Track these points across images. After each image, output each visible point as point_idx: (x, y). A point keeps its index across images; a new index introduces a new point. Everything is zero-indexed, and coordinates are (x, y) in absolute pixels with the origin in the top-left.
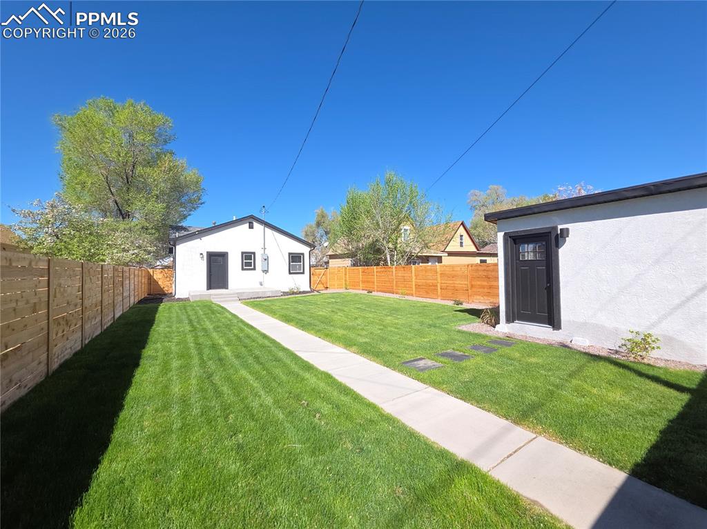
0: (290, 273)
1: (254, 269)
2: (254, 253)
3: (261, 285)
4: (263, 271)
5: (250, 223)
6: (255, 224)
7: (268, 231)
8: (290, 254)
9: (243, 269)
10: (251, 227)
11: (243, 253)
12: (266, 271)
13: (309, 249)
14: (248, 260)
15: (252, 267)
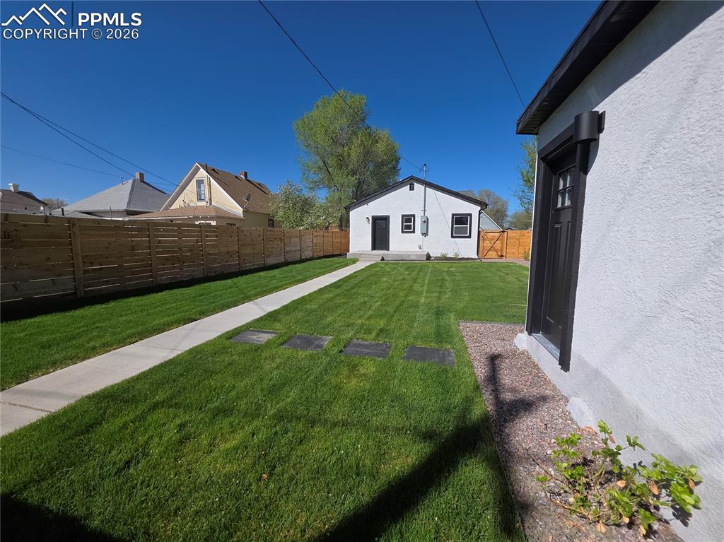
0: (453, 237)
1: (414, 232)
2: (414, 216)
3: (420, 248)
4: (423, 234)
5: (410, 184)
6: (416, 185)
7: (429, 190)
8: (453, 215)
9: (403, 232)
10: (412, 188)
11: (403, 216)
12: (425, 234)
13: (479, 208)
14: (408, 223)
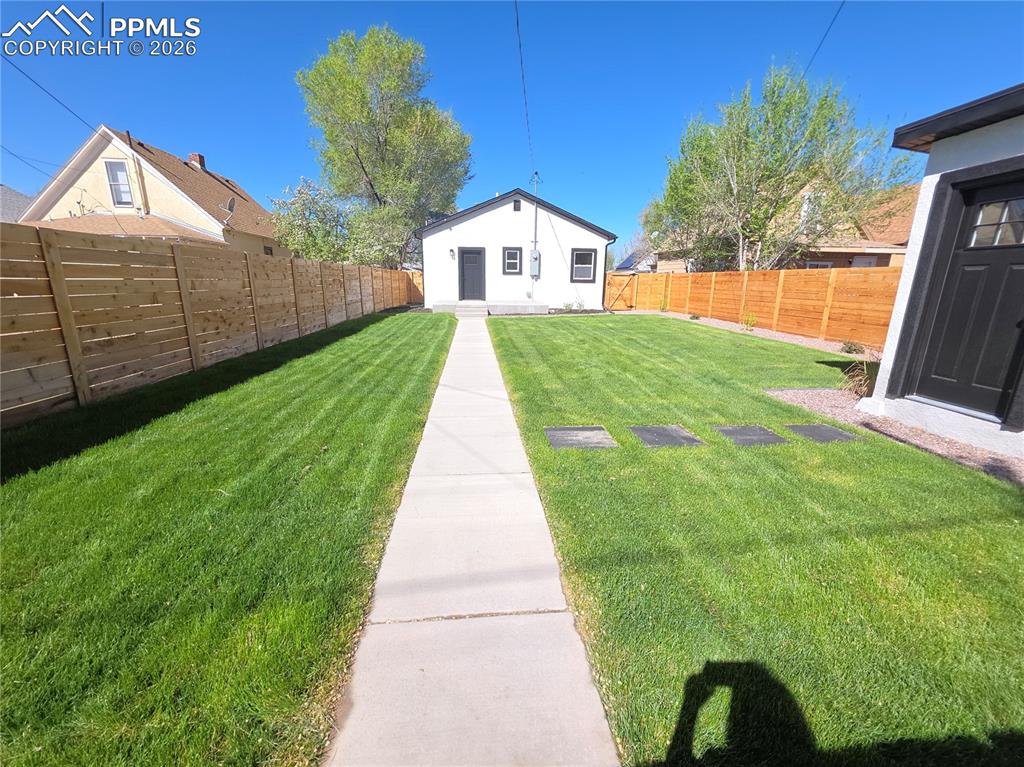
0: (572, 281)
1: (520, 273)
2: (520, 249)
3: (529, 297)
4: (533, 277)
5: (516, 201)
6: (524, 204)
7: (543, 213)
8: (573, 250)
9: (504, 273)
10: (517, 208)
11: (505, 249)
12: (536, 277)
13: (606, 242)
14: (512, 259)
15: (518, 271)
